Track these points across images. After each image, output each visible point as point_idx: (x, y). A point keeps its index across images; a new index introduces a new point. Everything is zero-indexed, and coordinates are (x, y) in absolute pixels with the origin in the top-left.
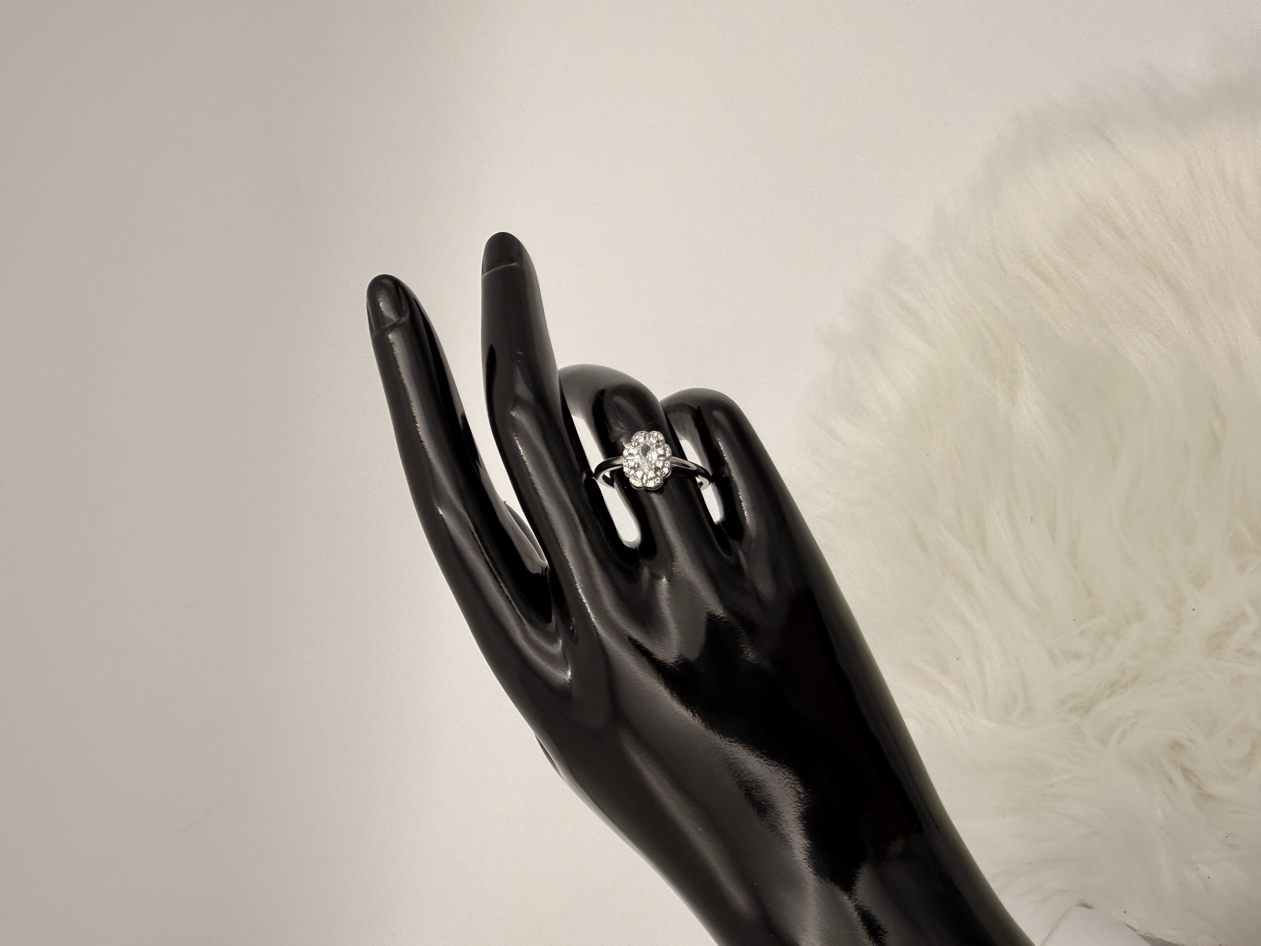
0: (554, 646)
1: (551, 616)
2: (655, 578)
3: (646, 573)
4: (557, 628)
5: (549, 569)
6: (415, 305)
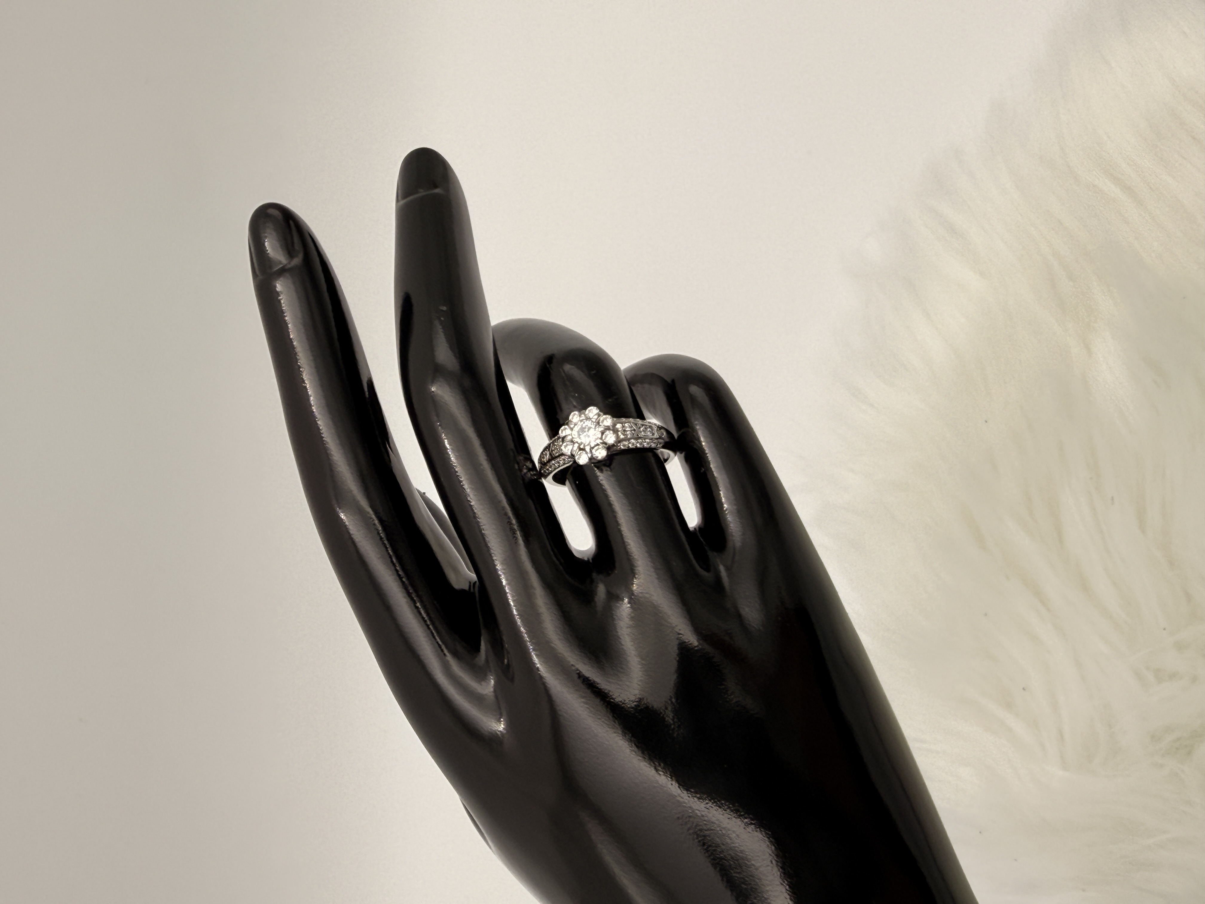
0: (483, 683)
1: (480, 645)
2: (613, 597)
3: (601, 590)
4: (487, 661)
5: (478, 583)
6: (310, 240)
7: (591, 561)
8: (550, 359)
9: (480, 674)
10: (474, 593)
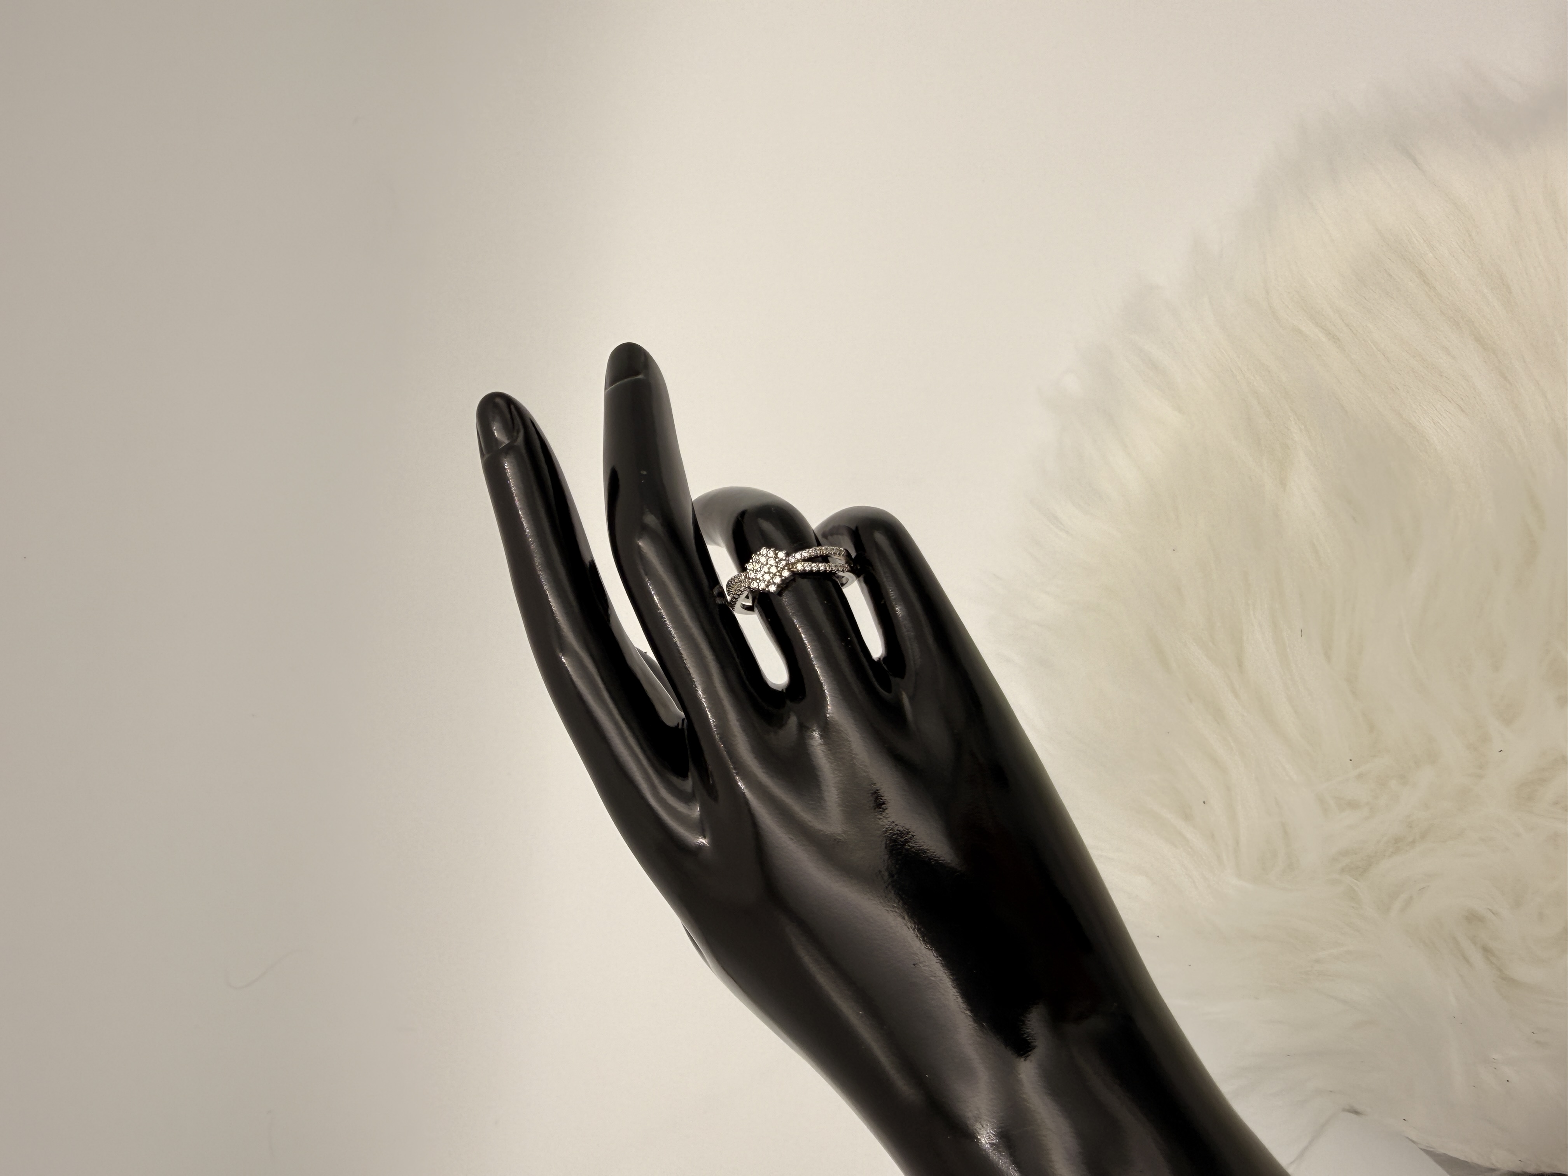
0: (690, 807)
1: (687, 772)
4: (694, 786)
5: (686, 720)
6: (531, 425)
7: (784, 691)
8: (743, 514)
9: (687, 798)
10: (683, 729)
